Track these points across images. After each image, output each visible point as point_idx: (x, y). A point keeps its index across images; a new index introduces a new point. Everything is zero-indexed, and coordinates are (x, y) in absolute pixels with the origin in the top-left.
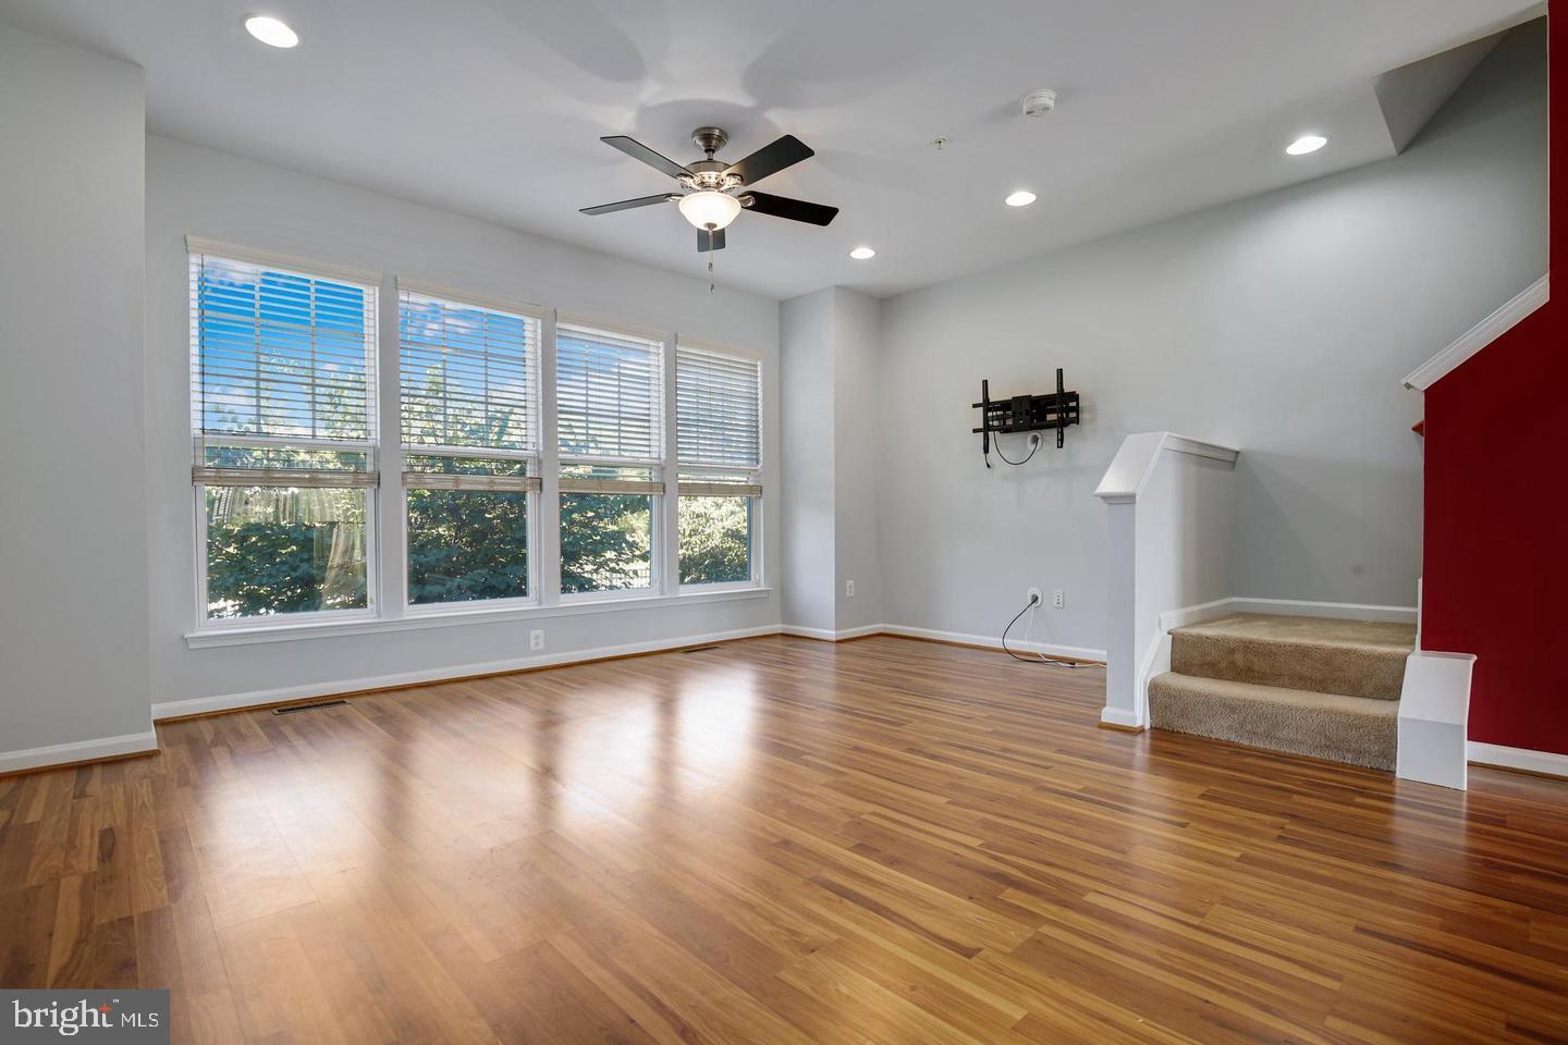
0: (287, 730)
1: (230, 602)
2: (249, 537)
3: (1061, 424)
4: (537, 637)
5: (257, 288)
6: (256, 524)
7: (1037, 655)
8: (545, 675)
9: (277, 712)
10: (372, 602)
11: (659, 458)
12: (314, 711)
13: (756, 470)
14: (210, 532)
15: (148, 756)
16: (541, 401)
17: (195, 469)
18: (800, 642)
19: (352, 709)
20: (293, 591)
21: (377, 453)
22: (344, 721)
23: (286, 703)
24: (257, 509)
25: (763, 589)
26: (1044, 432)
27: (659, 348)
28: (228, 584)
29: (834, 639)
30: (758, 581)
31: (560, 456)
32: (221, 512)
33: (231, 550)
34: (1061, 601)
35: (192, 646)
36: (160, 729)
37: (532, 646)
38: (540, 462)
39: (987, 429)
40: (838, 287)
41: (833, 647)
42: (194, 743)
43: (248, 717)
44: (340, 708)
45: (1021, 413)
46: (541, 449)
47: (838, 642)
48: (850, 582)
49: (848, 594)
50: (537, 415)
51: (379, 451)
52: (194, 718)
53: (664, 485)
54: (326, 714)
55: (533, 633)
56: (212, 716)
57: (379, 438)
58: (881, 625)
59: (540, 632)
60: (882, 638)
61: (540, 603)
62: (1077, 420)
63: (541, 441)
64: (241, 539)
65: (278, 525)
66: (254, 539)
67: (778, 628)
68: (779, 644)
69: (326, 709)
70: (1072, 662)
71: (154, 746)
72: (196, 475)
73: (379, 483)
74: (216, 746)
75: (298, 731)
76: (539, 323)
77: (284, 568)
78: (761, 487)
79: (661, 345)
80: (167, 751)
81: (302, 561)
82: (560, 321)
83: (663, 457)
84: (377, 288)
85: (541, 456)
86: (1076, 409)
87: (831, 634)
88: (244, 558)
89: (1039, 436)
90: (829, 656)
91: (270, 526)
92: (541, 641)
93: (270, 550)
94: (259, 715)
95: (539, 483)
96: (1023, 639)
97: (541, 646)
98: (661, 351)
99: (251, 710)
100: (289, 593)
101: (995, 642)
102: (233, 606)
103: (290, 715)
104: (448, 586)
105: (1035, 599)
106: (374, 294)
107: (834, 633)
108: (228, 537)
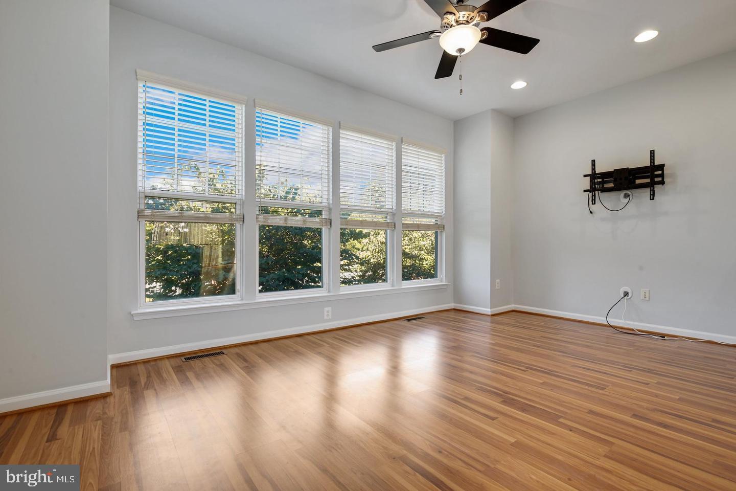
0: (190, 375)
1: (158, 284)
2: (168, 252)
3: (651, 185)
4: (328, 312)
5: (177, 104)
6: (172, 245)
7: (633, 330)
8: (332, 334)
9: (184, 360)
10: (239, 292)
11: (392, 209)
12: (206, 359)
13: (441, 216)
14: (148, 249)
15: (104, 396)
16: (331, 174)
17: (139, 211)
18: (469, 315)
19: (227, 357)
20: (188, 279)
21: (243, 203)
22: (224, 368)
23: (189, 353)
24: (172, 237)
25: (444, 283)
26: (634, 191)
27: (393, 145)
28: (157, 275)
29: (490, 314)
30: (442, 278)
31: (341, 207)
32: (155, 239)
33: (159, 258)
34: (647, 295)
35: (135, 319)
36: (115, 370)
37: (326, 317)
38: (330, 209)
39: (592, 190)
40: (494, 110)
41: (489, 319)
42: (133, 383)
43: (167, 362)
44: (220, 357)
45: (621, 179)
46: (331, 202)
47: (493, 315)
48: (498, 281)
49: (497, 288)
50: (329, 182)
51: (244, 202)
52: (135, 363)
53: (395, 224)
54: (214, 363)
55: (326, 309)
56: (146, 362)
57: (244, 194)
58: (513, 305)
59: (330, 309)
60: (514, 313)
61: (329, 292)
62: (662, 183)
63: (331, 198)
64: (164, 253)
65: (182, 245)
66: (170, 253)
67: (452, 305)
68: (452, 315)
69: (212, 358)
70: (663, 336)
71: (108, 390)
72: (140, 214)
73: (243, 221)
74: (147, 389)
75: (198, 377)
76: (331, 130)
77: (185, 267)
78: (444, 226)
79: (394, 144)
80: (117, 392)
81: (194, 263)
82: (343, 129)
83: (394, 208)
84: (244, 106)
85: (331, 206)
86: (662, 176)
87: (488, 311)
88: (166, 262)
89: (630, 193)
90: (487, 324)
91: (177, 246)
92: (330, 314)
93: (178, 258)
94: (173, 361)
95: (330, 222)
96: (621, 319)
97: (330, 317)
98: (394, 147)
99: (169, 357)
100: (187, 280)
101: (601, 320)
102: (160, 286)
103: (192, 362)
104: (267, 278)
105: (626, 294)
106: (242, 109)
107: (490, 310)
108: (158, 251)
